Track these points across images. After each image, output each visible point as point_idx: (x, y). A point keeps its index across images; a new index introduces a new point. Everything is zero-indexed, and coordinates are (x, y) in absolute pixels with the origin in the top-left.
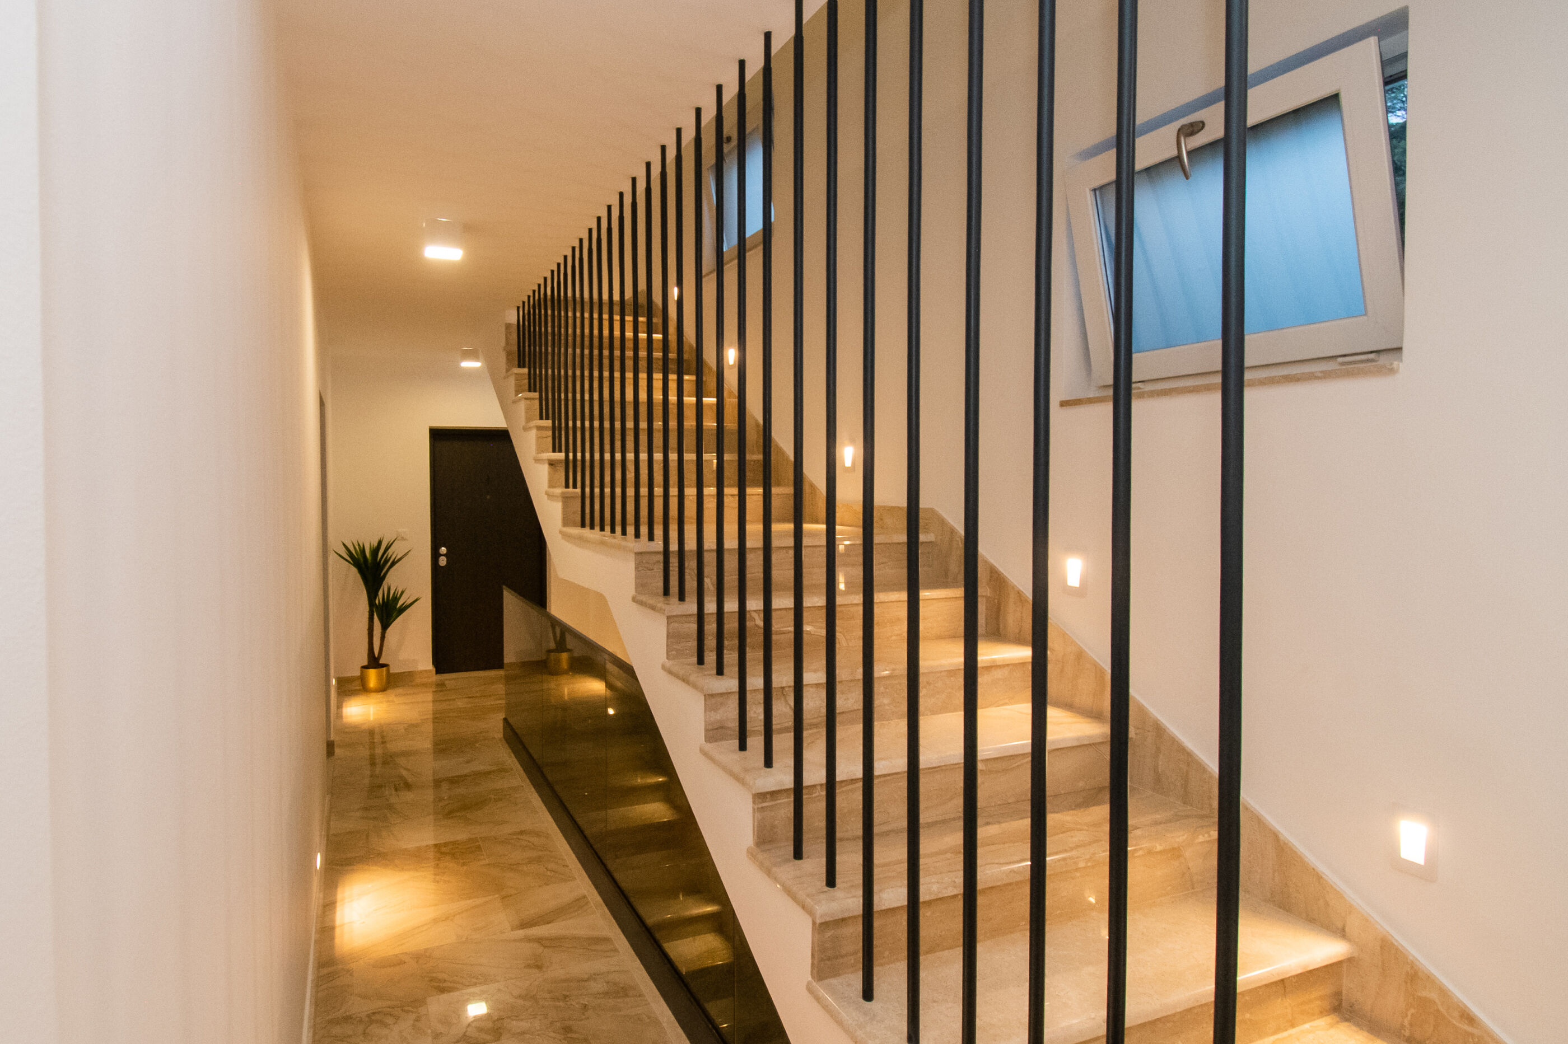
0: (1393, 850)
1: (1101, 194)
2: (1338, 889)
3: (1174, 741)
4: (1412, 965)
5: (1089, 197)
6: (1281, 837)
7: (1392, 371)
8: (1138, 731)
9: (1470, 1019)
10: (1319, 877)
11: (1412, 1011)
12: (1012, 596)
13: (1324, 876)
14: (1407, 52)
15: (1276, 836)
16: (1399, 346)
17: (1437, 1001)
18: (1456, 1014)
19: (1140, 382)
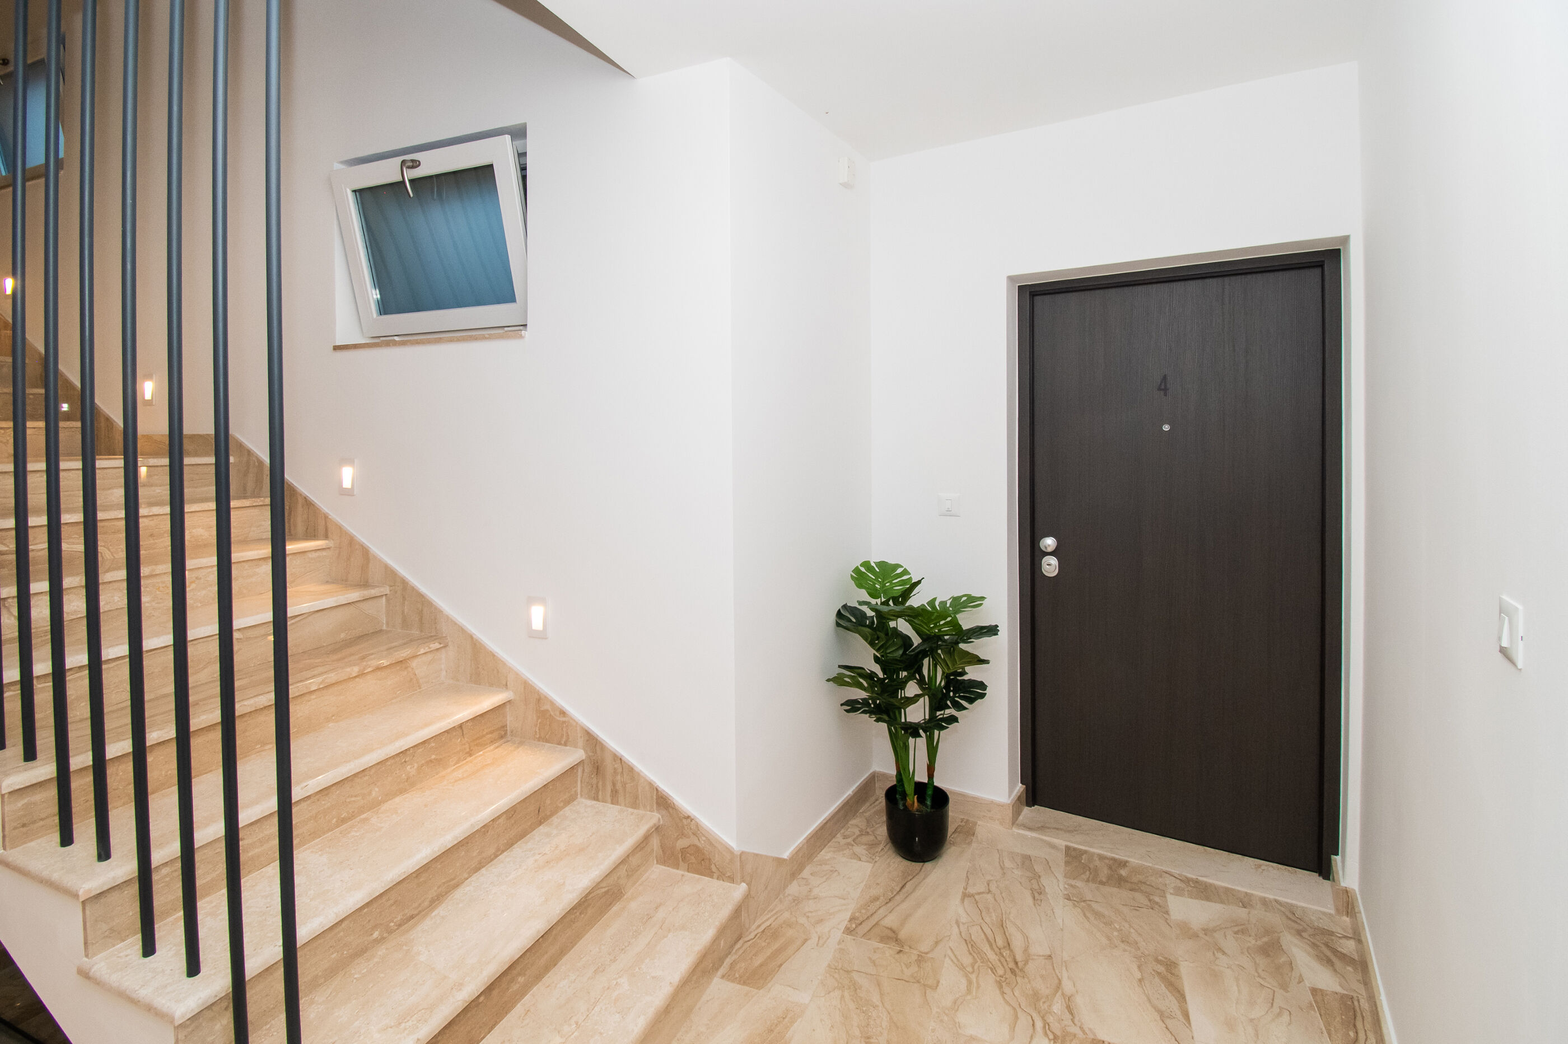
0: (529, 623)
1: (360, 195)
2: (503, 660)
3: (414, 589)
4: (538, 693)
5: (351, 198)
6: (474, 637)
7: (521, 337)
8: (391, 588)
9: (563, 713)
10: (493, 655)
11: (539, 721)
12: (300, 501)
13: (496, 654)
14: (526, 152)
15: (471, 637)
16: (525, 324)
17: (550, 709)
18: (558, 713)
19: (396, 336)
